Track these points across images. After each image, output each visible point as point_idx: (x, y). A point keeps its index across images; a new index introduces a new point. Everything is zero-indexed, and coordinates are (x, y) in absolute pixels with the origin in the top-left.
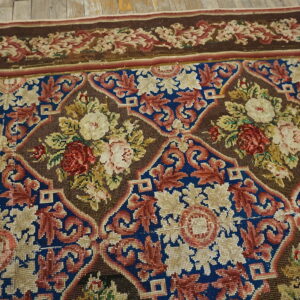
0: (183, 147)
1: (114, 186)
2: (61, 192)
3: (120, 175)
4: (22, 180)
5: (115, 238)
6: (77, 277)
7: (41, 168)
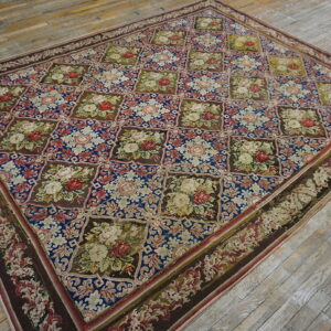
0: (50, 155)
1: (80, 168)
2: (92, 182)
3: (74, 168)
4: (95, 197)
5: (101, 159)
6: (121, 162)
7: (85, 195)
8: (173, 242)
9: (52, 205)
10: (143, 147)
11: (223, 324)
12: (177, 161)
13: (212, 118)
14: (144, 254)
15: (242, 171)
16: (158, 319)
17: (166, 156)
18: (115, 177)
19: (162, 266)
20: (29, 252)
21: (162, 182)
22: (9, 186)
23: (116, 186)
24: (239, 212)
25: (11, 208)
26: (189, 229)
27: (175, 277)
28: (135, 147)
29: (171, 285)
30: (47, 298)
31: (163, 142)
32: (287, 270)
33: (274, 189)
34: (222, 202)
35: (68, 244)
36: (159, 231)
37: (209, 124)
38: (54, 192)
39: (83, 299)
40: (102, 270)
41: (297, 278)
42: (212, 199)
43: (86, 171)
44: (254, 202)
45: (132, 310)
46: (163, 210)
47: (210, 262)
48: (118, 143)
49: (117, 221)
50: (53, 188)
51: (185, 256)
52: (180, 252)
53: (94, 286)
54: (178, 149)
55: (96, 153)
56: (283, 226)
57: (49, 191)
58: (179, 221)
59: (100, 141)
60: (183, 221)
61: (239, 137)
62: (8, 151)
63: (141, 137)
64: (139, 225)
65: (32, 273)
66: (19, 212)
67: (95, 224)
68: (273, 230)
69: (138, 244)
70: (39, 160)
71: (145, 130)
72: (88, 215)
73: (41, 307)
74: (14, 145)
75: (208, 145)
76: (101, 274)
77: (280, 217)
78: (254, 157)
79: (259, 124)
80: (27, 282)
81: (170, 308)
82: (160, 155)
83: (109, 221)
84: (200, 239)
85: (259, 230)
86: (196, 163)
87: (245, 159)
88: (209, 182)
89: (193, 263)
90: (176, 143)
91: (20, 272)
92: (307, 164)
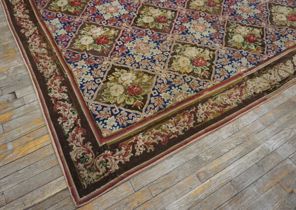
0: (86, 17)
1: (108, 29)
2: (116, 40)
3: (103, 28)
4: (118, 51)
5: (124, 24)
6: (139, 29)
7: (110, 49)
8: (175, 90)
9: (85, 53)
10: (158, 20)
11: (208, 154)
12: (183, 33)
13: (214, 6)
14: (152, 96)
15: (234, 47)
16: (158, 143)
17: (175, 29)
18: (134, 39)
19: (164, 106)
20: (65, 83)
21: (170, 47)
22: (54, 35)
23: (135, 45)
24: (229, 76)
25: (55, 50)
26: (188, 83)
27: (174, 115)
28: (151, 20)
29: (170, 120)
30: (76, 116)
31: (174, 18)
32: (263, 124)
33: (259, 63)
34: (216, 67)
35: (94, 81)
36: (165, 81)
37: (211, 9)
38: (87, 43)
39: (103, 121)
40: (119, 103)
41: (270, 130)
42: (209, 64)
43: (113, 32)
44: (242, 70)
45: (138, 133)
46: (169, 67)
47: (202, 109)
48: (138, 15)
49: (133, 70)
50: (86, 41)
51: (183, 102)
52: (180, 99)
53: (112, 113)
54: (185, 25)
55: (121, 20)
56: (264, 92)
57: (84, 43)
58: (181, 76)
59: (124, 12)
60: (184, 77)
61: (235, 22)
62: (55, 11)
63: (157, 13)
64: (149, 74)
65: (66, 97)
66: (61, 55)
67: (116, 69)
68: (255, 93)
69: (148, 88)
70: (78, 20)
71: (160, 8)
72: (111, 63)
73: (71, 122)
74: (60, 8)
75: (209, 25)
76: (118, 105)
77: (262, 85)
78: (246, 38)
79: (252, 14)
80: (62, 103)
81: (168, 137)
82: (171, 27)
83: (127, 69)
84: (196, 91)
85: (244, 92)
86: (198, 36)
87: (238, 39)
88: (207, 52)
89: (189, 108)
90: (184, 21)
91: (58, 95)
92: (288, 49)
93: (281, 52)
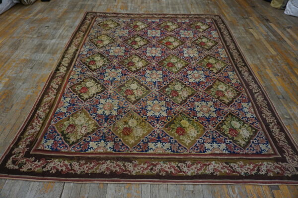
92: (72, 71)
93: (74, 67)
